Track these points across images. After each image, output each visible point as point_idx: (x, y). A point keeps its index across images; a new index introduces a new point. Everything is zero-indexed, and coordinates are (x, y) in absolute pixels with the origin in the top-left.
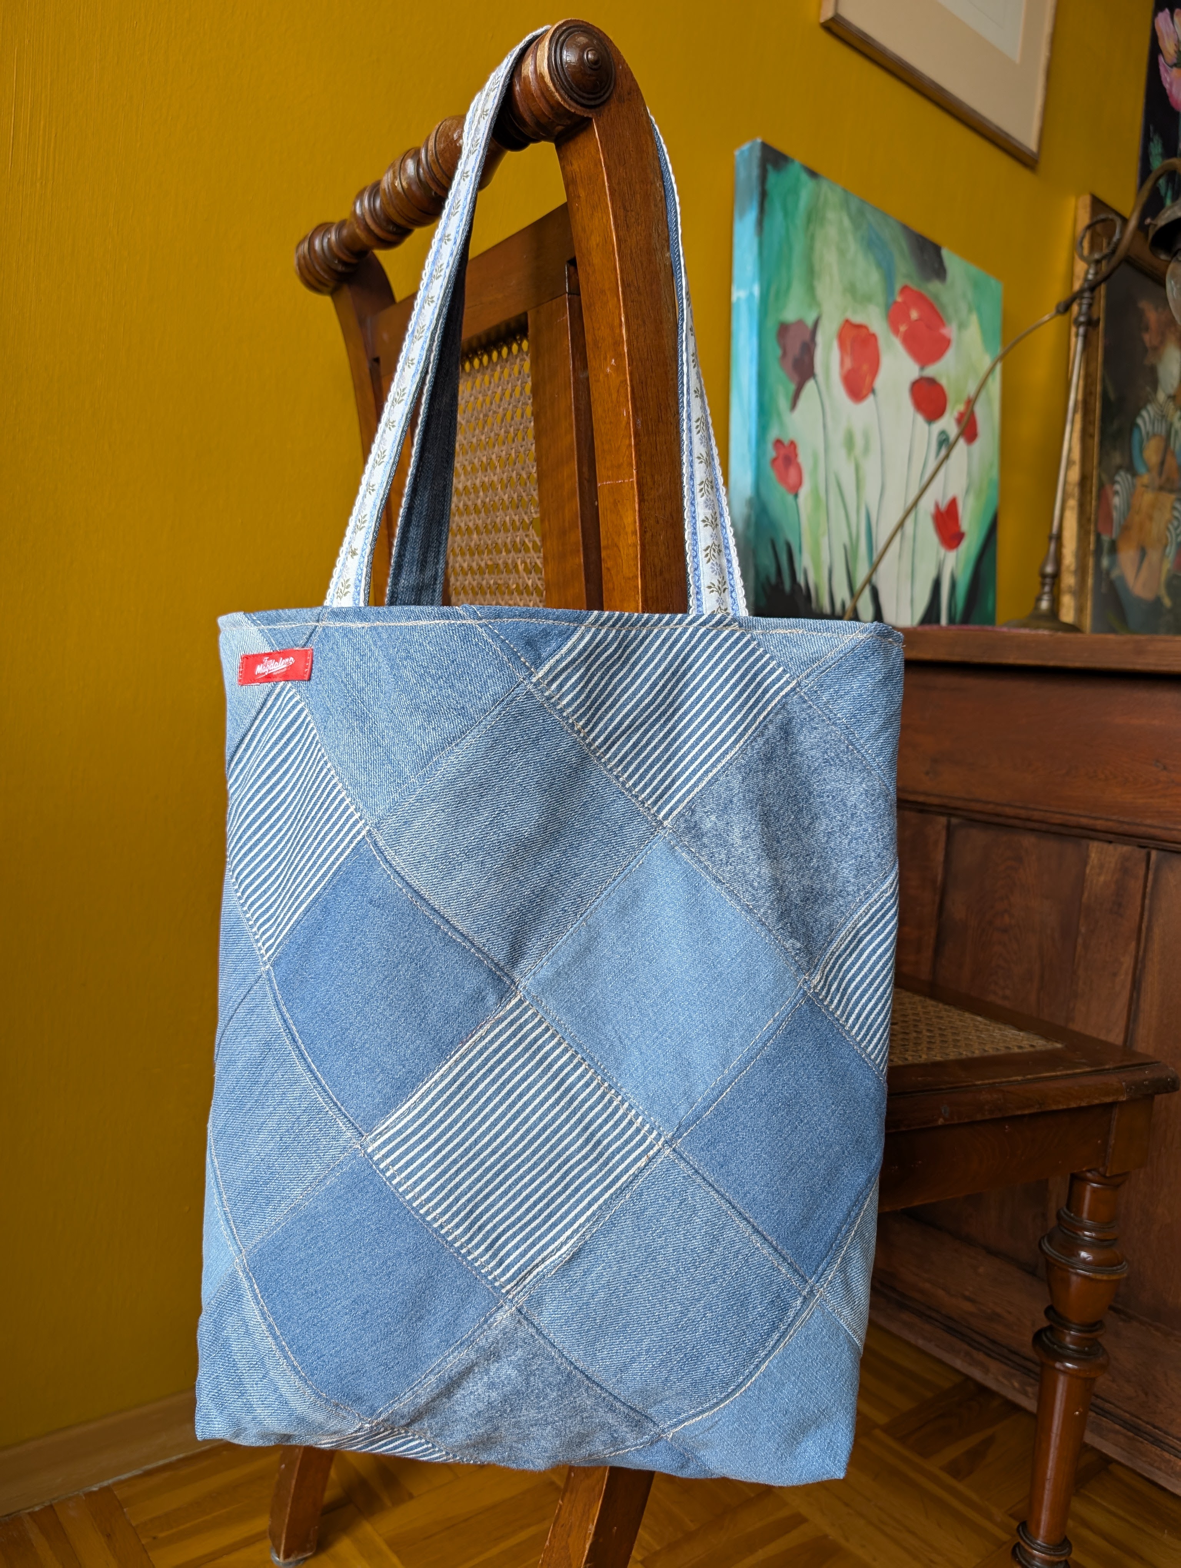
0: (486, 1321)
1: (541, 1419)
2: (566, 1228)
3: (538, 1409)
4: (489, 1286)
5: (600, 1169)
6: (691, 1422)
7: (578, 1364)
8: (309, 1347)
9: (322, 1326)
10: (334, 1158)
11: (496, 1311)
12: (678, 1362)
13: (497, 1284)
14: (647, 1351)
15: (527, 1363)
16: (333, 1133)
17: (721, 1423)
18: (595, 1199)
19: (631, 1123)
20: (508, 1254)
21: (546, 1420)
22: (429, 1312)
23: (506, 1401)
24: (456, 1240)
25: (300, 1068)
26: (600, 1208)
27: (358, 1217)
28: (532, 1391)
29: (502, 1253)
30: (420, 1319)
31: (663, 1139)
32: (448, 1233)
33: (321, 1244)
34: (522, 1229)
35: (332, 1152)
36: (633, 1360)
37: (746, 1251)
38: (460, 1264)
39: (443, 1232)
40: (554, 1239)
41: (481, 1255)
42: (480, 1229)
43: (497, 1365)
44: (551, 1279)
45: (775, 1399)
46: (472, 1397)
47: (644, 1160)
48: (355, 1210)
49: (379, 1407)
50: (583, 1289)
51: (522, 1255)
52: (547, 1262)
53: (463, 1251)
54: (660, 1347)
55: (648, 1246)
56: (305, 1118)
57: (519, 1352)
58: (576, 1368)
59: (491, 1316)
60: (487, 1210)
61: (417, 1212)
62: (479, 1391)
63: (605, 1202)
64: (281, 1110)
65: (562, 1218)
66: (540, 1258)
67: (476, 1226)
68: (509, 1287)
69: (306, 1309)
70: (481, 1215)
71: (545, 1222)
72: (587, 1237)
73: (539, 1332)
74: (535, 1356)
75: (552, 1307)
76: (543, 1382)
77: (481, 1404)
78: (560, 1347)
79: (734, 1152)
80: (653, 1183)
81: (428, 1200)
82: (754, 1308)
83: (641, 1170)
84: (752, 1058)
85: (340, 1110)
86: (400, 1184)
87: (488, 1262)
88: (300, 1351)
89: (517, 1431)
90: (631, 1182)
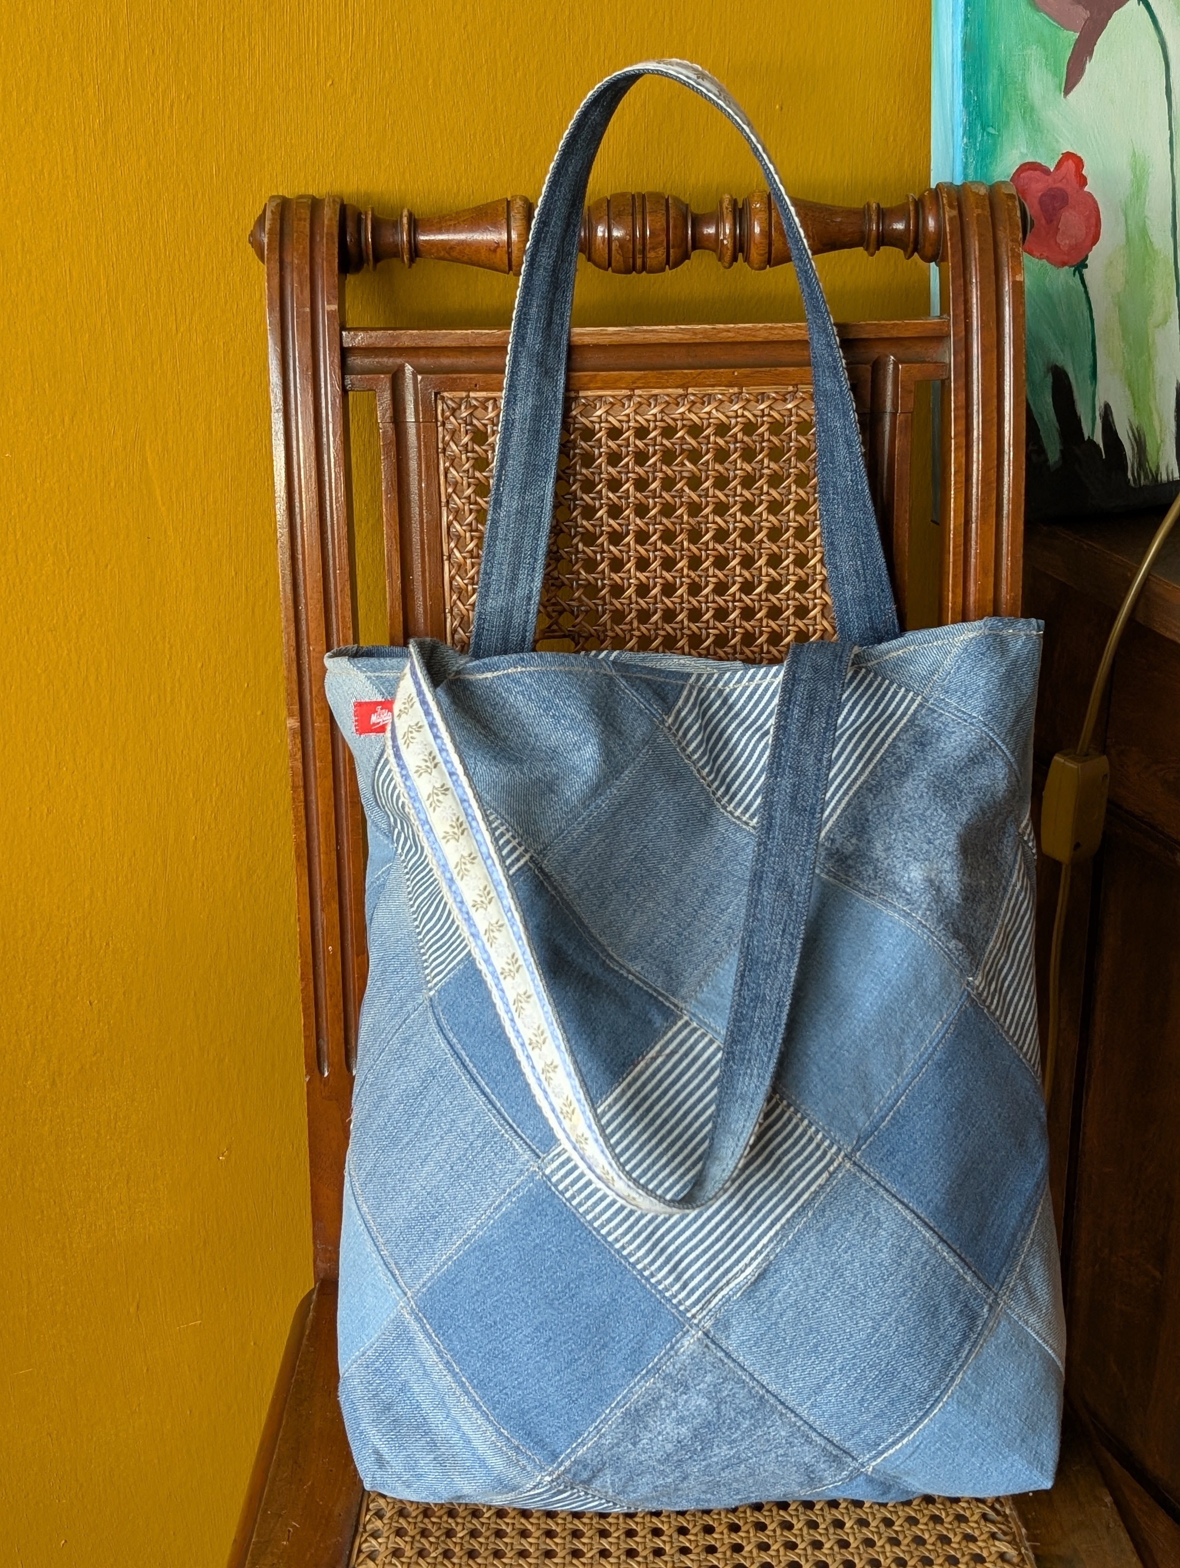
0: (672, 1347)
1: (733, 1456)
2: (749, 1249)
3: (730, 1443)
4: (674, 1311)
5: (781, 1187)
6: (891, 1451)
7: (770, 1388)
8: (490, 1380)
9: (504, 1358)
10: (510, 1184)
11: (682, 1337)
12: (874, 1379)
13: (682, 1308)
14: (841, 1370)
15: (717, 1388)
16: (509, 1156)
17: (922, 1446)
18: (778, 1219)
19: (811, 1140)
20: (692, 1277)
21: (739, 1458)
22: (613, 1339)
23: (696, 1437)
24: (638, 1261)
25: (472, 1092)
26: (783, 1227)
27: (538, 1241)
28: (724, 1422)
29: (686, 1277)
30: (604, 1346)
31: (842, 1153)
32: (631, 1254)
33: (497, 1273)
34: (705, 1252)
35: (508, 1176)
36: (827, 1381)
37: (933, 1262)
38: (644, 1287)
39: (625, 1253)
40: (738, 1261)
41: (665, 1278)
42: (663, 1250)
43: (685, 1397)
44: (737, 1302)
45: (975, 1412)
46: (660, 1438)
47: (825, 1175)
48: (534, 1234)
49: (561, 1453)
50: (770, 1309)
51: (707, 1278)
52: (732, 1285)
53: (646, 1273)
54: (854, 1364)
55: (834, 1263)
56: (479, 1143)
57: (708, 1378)
58: (768, 1391)
59: (677, 1342)
60: (668, 1231)
61: (598, 1232)
62: (668, 1430)
63: (788, 1221)
64: (450, 1138)
65: (745, 1239)
66: (724, 1281)
67: (658, 1249)
68: (694, 1311)
69: (486, 1341)
70: (663, 1236)
71: (728, 1244)
72: (772, 1257)
73: (728, 1355)
74: (725, 1379)
75: (739, 1330)
76: (734, 1410)
77: (670, 1445)
78: (751, 1369)
79: (914, 1161)
80: (836, 1199)
81: (609, 1220)
82: (945, 1319)
83: (821, 1187)
84: (924, 1063)
85: (516, 1132)
86: (580, 1204)
87: (672, 1285)
88: (481, 1386)
89: (708, 1479)
90: (813, 1199)
